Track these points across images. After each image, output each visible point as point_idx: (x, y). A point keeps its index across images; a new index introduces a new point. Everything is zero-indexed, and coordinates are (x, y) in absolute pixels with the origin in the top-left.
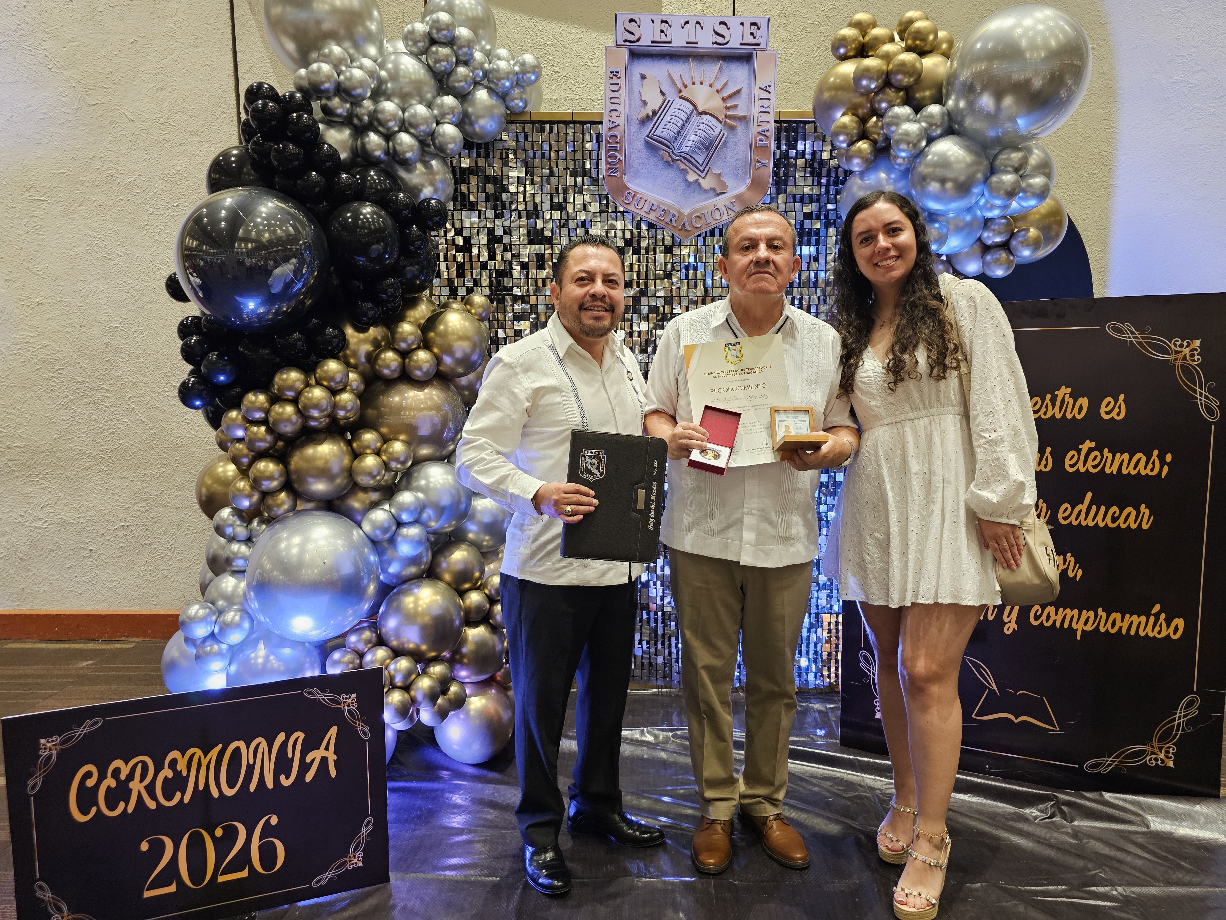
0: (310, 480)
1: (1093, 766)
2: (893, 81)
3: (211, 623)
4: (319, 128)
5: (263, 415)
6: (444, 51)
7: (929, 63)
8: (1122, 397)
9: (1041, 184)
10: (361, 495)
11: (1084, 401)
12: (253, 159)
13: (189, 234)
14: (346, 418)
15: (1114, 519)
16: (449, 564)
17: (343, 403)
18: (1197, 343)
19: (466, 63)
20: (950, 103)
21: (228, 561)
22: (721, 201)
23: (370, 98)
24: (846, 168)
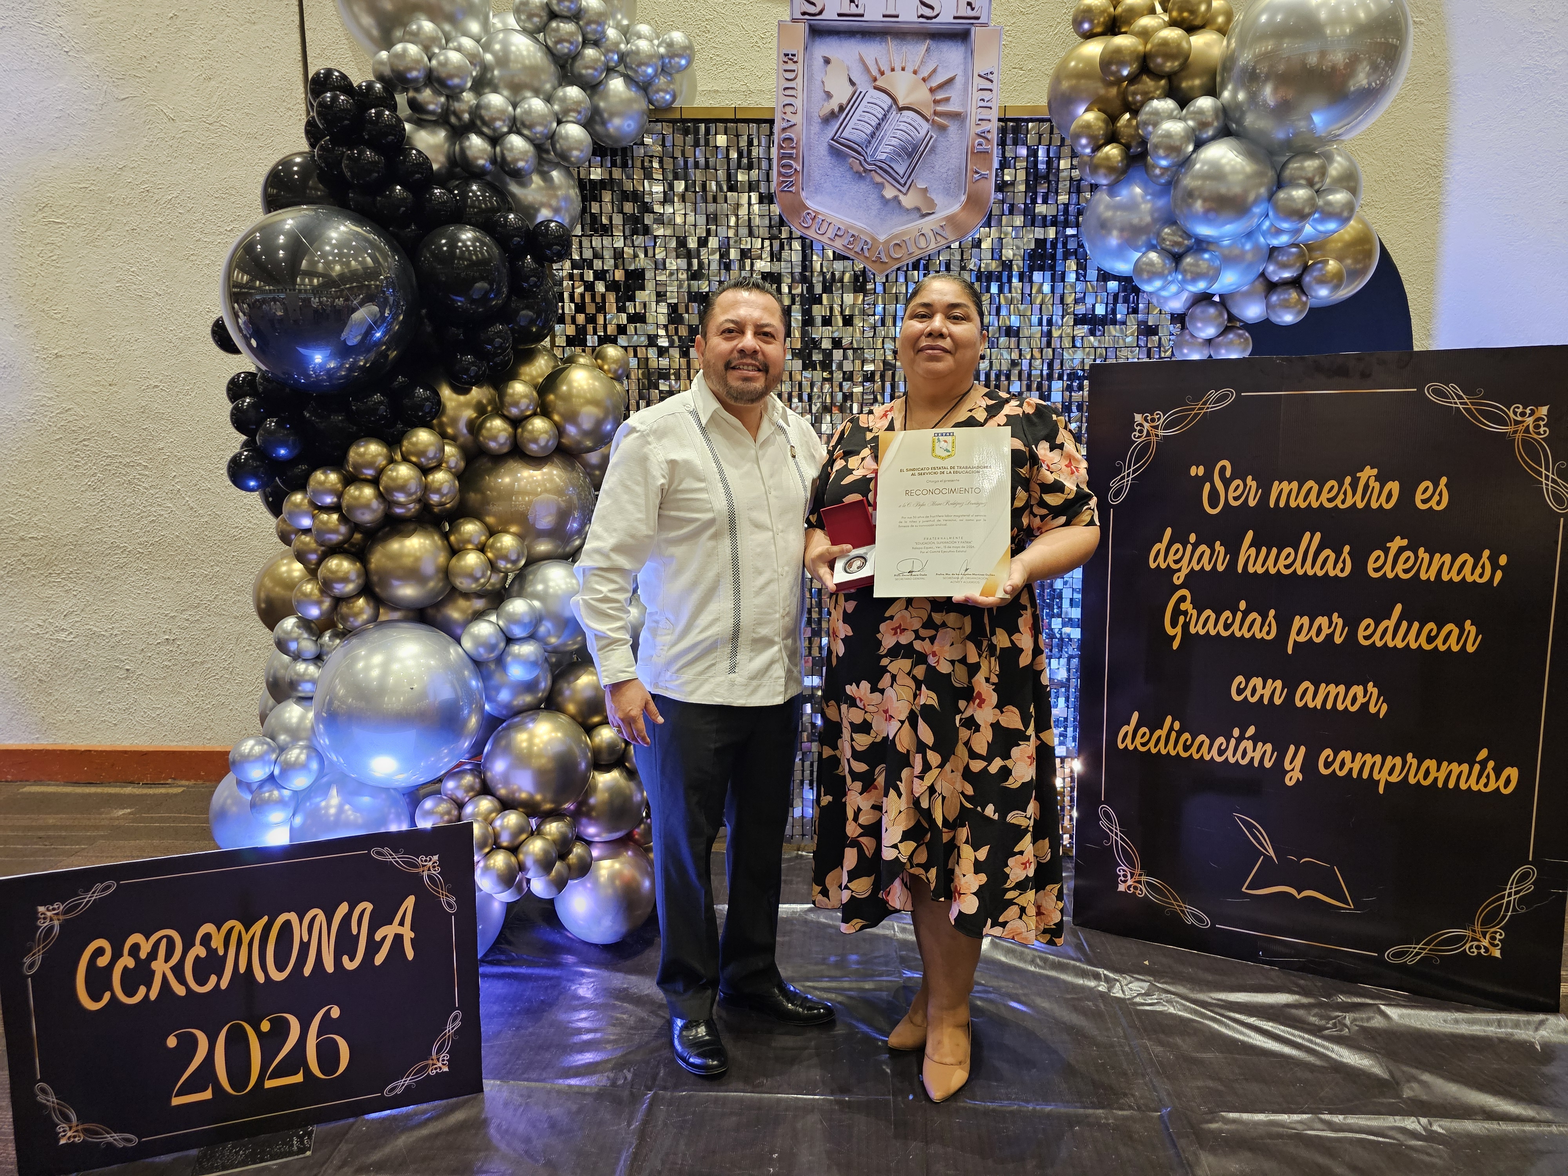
0: (395, 583)
1: (1397, 955)
2: (1152, 65)
3: (269, 762)
4: (404, 129)
5: (335, 500)
6: (567, 27)
7: (1200, 41)
8: (1444, 480)
9: (1344, 201)
10: (462, 603)
11: (1394, 486)
12: (321, 168)
13: (237, 266)
14: (442, 504)
15: (1430, 639)
16: (574, 691)
17: (436, 485)
18: (1544, 410)
19: (596, 44)
20: (1226, 94)
21: (293, 685)
22: (927, 224)
23: (471, 89)
24: (1089, 179)
